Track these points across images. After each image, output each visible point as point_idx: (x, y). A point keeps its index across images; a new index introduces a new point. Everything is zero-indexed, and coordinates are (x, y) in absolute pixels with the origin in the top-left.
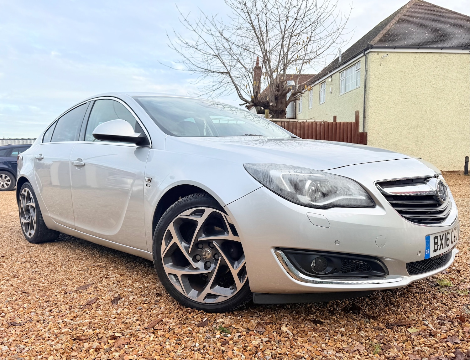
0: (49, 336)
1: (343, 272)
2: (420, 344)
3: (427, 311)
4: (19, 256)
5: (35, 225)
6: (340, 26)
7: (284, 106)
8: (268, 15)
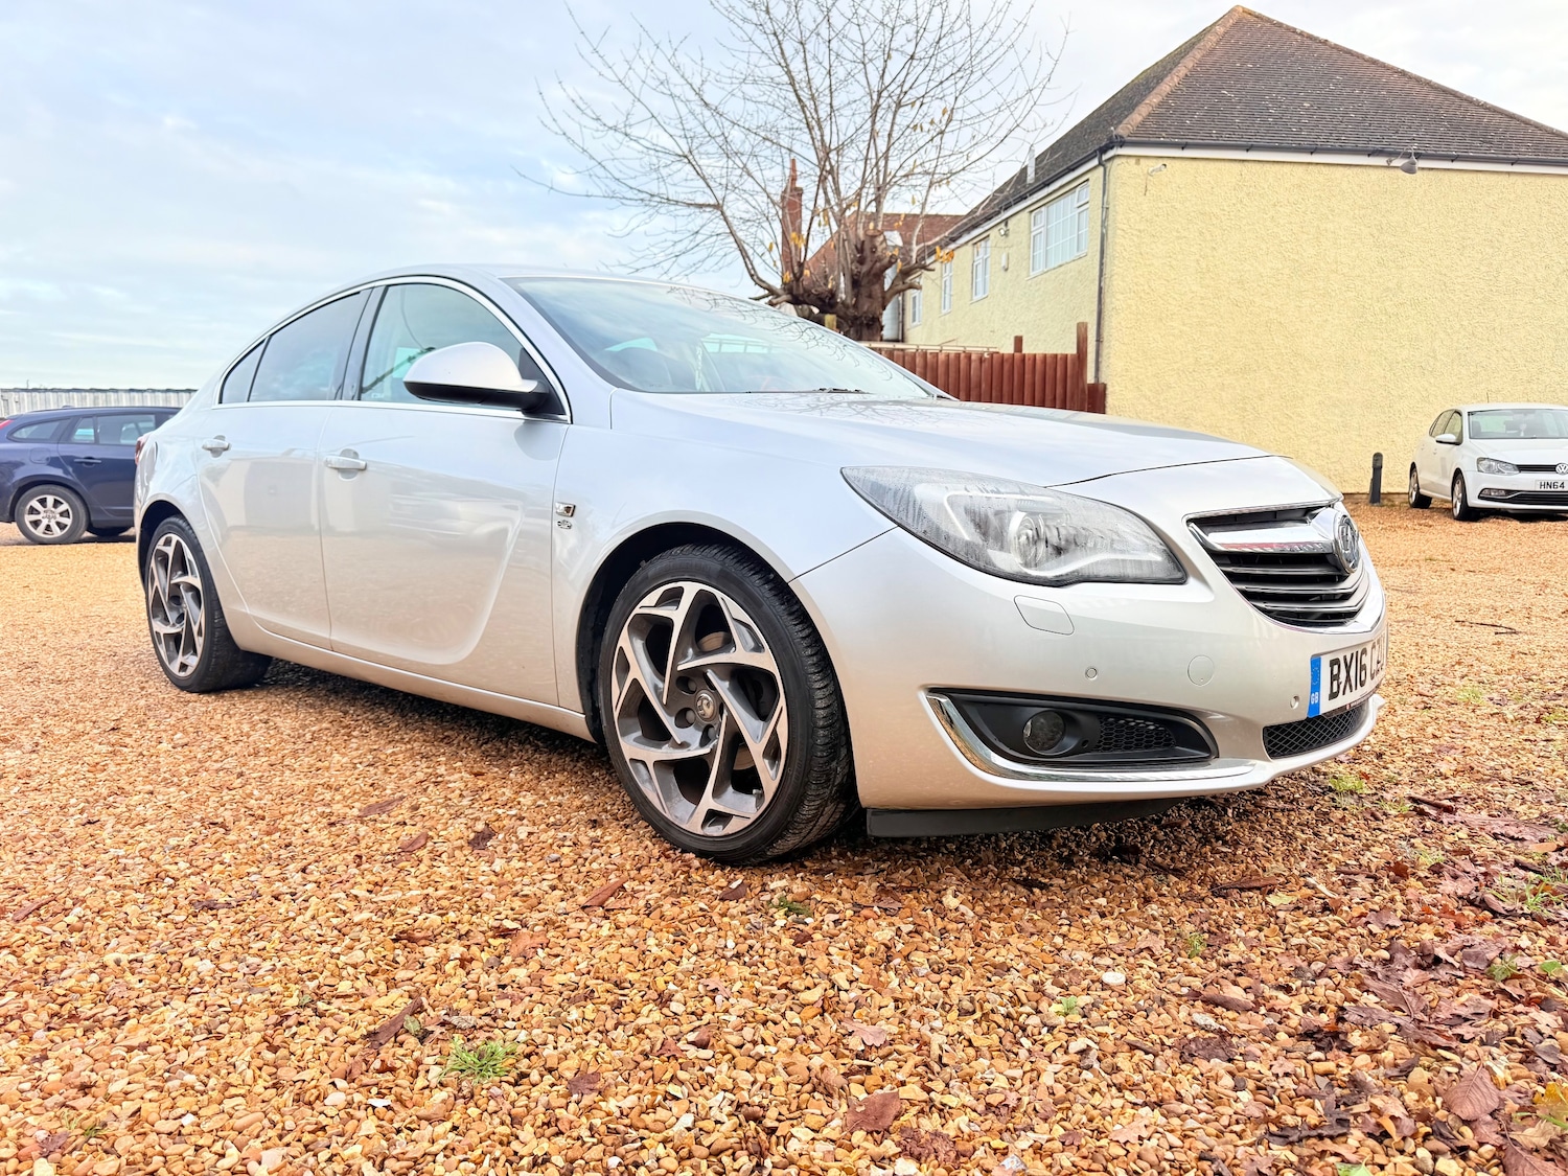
0: (319, 931)
1: (1104, 749)
2: (1302, 931)
3: (1310, 854)
4: (162, 727)
5: (199, 642)
6: (1037, 82)
7: (877, 305)
8: (834, 44)
